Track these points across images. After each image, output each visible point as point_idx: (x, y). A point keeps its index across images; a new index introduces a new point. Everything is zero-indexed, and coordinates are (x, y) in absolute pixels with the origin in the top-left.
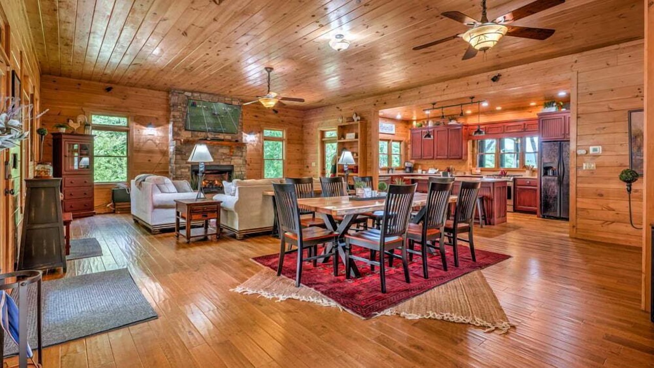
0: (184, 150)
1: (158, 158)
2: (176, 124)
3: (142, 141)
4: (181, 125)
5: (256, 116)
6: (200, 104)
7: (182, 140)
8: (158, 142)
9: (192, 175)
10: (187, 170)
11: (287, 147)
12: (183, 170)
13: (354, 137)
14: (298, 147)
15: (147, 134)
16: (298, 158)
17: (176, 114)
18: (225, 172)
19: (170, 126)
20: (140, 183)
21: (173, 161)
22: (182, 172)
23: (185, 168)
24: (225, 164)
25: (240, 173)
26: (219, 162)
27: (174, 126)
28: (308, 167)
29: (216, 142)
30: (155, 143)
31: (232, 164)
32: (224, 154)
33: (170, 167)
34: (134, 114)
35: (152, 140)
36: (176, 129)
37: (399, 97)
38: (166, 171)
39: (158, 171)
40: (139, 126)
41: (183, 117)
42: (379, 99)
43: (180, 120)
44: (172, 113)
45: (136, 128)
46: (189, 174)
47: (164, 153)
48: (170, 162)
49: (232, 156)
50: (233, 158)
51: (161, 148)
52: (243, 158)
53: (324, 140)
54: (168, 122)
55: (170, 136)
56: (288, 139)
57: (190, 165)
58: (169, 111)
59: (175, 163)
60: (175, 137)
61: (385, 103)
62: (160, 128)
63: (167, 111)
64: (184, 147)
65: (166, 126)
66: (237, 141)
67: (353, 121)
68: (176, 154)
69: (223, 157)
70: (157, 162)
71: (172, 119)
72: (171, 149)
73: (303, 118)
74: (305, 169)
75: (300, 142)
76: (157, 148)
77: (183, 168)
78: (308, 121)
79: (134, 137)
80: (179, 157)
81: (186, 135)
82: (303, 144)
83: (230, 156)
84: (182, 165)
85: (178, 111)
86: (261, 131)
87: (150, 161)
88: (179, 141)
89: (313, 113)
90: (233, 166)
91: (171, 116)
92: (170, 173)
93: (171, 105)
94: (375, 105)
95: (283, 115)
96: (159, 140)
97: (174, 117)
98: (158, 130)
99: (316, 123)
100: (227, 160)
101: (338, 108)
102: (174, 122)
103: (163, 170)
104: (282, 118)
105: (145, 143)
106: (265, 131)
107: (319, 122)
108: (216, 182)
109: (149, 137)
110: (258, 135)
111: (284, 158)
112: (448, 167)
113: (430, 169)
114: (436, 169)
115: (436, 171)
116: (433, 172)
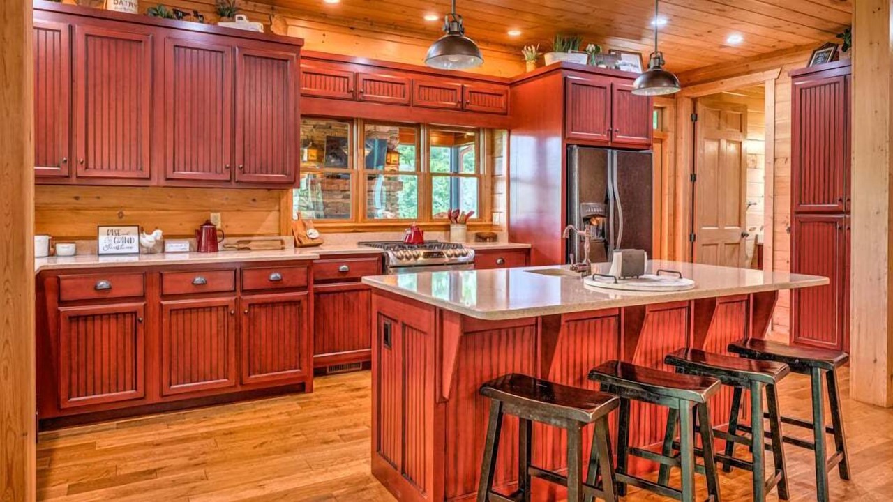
112: (202, 217)
113: (103, 230)
114: (150, 233)
115: (149, 239)
116: (127, 245)
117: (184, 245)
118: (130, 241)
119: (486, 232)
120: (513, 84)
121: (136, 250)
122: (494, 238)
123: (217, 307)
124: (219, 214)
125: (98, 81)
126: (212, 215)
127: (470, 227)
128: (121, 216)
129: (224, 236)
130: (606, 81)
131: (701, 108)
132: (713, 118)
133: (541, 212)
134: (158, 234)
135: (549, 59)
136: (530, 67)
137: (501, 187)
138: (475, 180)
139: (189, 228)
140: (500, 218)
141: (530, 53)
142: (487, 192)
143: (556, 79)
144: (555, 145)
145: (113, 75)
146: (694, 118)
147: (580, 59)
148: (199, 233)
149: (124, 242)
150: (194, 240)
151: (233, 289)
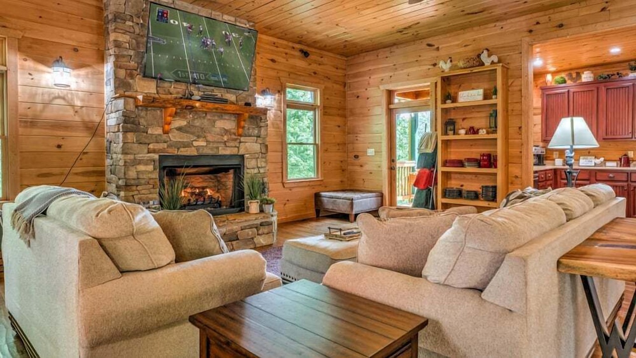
0: (142, 121)
1: (79, 141)
2: (123, 62)
3: (38, 99)
4: (133, 64)
5: (273, 61)
6: (175, 18)
7: (140, 97)
8: (78, 103)
9: (161, 180)
10: (150, 168)
11: (323, 122)
12: (141, 168)
13: (481, 98)
14: (339, 121)
15: (51, 83)
16: (338, 141)
17: (124, 38)
18: (225, 170)
19: (108, 67)
20: (30, 223)
21: (117, 147)
22: (138, 172)
23: (146, 163)
24: (228, 152)
25: (256, 171)
26: (217, 148)
27: (117, 66)
28: (356, 157)
29: (210, 105)
30: (73, 106)
31: (242, 152)
32: (227, 132)
33: (108, 162)
34: (20, 34)
35: (64, 98)
36: (122, 73)
38: (100, 169)
39: (80, 170)
40: (30, 64)
41: (138, 47)
42: (541, 20)
43: (132, 53)
44: (112, 37)
45: (23, 68)
46: (156, 175)
47: (95, 129)
48: (109, 150)
49: (240, 136)
50: (242, 139)
51: (86, 119)
52: (260, 141)
53: (392, 106)
54: (102, 59)
55: (108, 90)
56: (324, 107)
57: (156, 156)
58: (102, 32)
59: (125, 152)
60: (121, 92)
61: (561, 26)
62: (83, 72)
63: (99, 34)
64: (143, 114)
65: (97, 68)
66: (248, 104)
67: (482, 64)
68: (125, 131)
69: (225, 138)
70: (80, 150)
71: (111, 52)
72: (112, 120)
73: (345, 69)
74: (352, 160)
75: (340, 112)
76: (77, 118)
77: (140, 162)
78: (356, 76)
79: (20, 89)
80: (131, 136)
81: (145, 88)
82: (344, 116)
83: (238, 135)
84: (139, 157)
85: (125, 32)
86: (281, 90)
87: (59, 146)
88: (131, 101)
89: (367, 58)
90: (242, 156)
91: (110, 45)
92: (108, 175)
93: (110, 17)
94: (531, 31)
95: (315, 62)
96: (83, 100)
97: (117, 44)
98: (78, 76)
99: (375, 78)
100: (232, 144)
101: (429, 45)
102: (117, 57)
103: (91, 169)
104: (314, 67)
105: (46, 104)
106: (288, 90)
107: (382, 75)
108: (209, 192)
109: (57, 91)
110: (277, 96)
111: (318, 142)
112: (624, 153)
113: (581, 157)
114: (598, 159)
115: (598, 161)
116: (590, 163)
117: (614, 164)
118: (591, 162)
121: (593, 165)
123: (619, 186)
124: (632, 152)
125: (578, 107)
126: (629, 152)
128: (589, 153)
129: (633, 161)
134: (602, 159)
139: (617, 157)
145: (583, 104)
148: (620, 159)
149: (589, 161)
150: (619, 162)
151: (626, 180)
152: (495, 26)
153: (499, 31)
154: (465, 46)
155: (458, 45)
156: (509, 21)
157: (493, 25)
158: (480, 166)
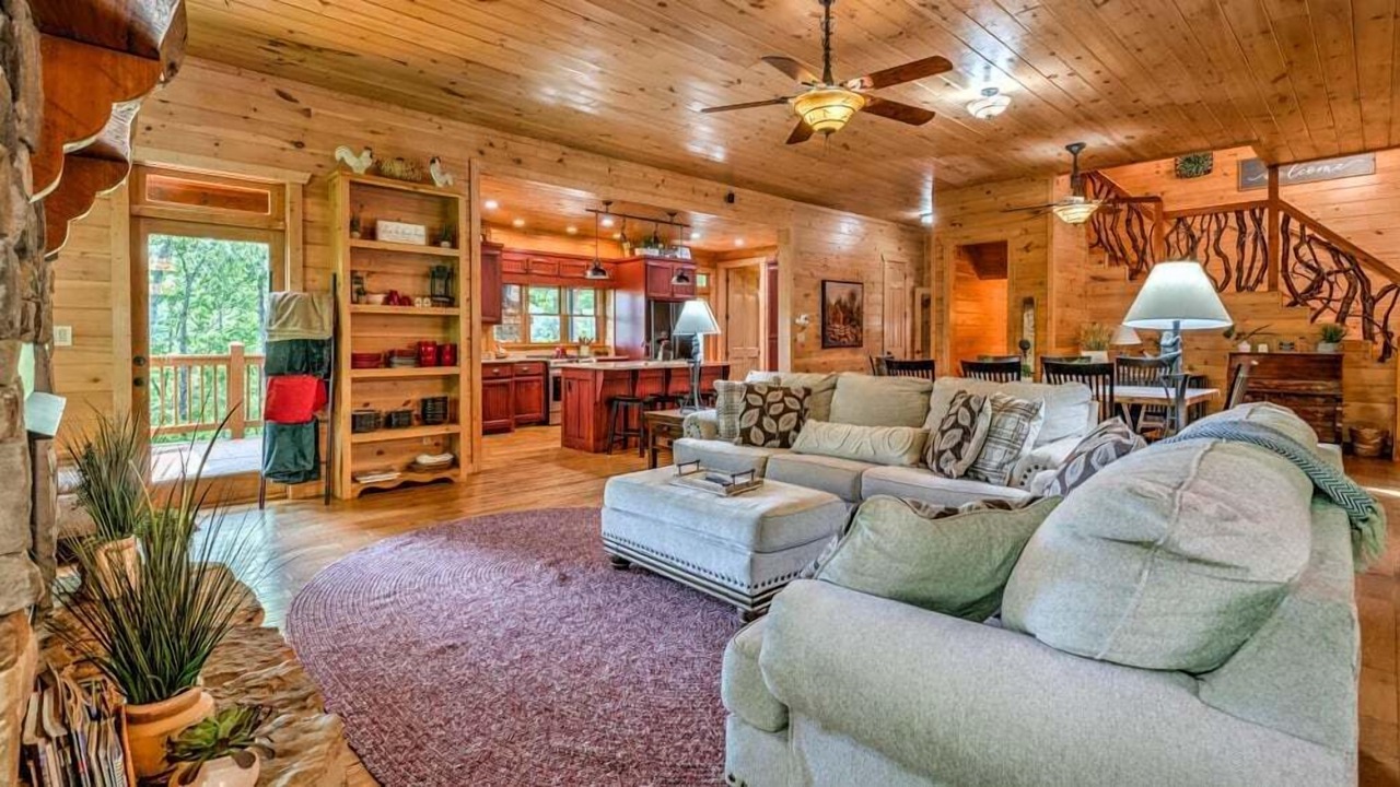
13: (423, 240)
37: (560, 161)
42: (499, 143)
61: (519, 162)
94: (481, 153)
119: (601, 350)
120: (617, 263)
122: (606, 354)
127: (592, 347)
130: (668, 265)
131: (731, 275)
132: (739, 282)
133: (633, 339)
135: (638, 252)
136: (627, 254)
137: (610, 323)
138: (594, 319)
140: (610, 342)
141: (626, 246)
142: (601, 327)
143: (641, 263)
144: (641, 300)
146: (727, 280)
147: (655, 252)
152: (430, 120)
153: (436, 132)
154: (373, 132)
155: (357, 124)
156: (453, 123)
157: (428, 116)
158: (420, 363)
